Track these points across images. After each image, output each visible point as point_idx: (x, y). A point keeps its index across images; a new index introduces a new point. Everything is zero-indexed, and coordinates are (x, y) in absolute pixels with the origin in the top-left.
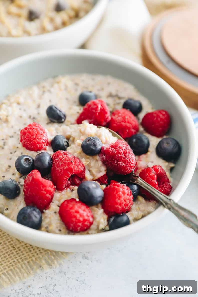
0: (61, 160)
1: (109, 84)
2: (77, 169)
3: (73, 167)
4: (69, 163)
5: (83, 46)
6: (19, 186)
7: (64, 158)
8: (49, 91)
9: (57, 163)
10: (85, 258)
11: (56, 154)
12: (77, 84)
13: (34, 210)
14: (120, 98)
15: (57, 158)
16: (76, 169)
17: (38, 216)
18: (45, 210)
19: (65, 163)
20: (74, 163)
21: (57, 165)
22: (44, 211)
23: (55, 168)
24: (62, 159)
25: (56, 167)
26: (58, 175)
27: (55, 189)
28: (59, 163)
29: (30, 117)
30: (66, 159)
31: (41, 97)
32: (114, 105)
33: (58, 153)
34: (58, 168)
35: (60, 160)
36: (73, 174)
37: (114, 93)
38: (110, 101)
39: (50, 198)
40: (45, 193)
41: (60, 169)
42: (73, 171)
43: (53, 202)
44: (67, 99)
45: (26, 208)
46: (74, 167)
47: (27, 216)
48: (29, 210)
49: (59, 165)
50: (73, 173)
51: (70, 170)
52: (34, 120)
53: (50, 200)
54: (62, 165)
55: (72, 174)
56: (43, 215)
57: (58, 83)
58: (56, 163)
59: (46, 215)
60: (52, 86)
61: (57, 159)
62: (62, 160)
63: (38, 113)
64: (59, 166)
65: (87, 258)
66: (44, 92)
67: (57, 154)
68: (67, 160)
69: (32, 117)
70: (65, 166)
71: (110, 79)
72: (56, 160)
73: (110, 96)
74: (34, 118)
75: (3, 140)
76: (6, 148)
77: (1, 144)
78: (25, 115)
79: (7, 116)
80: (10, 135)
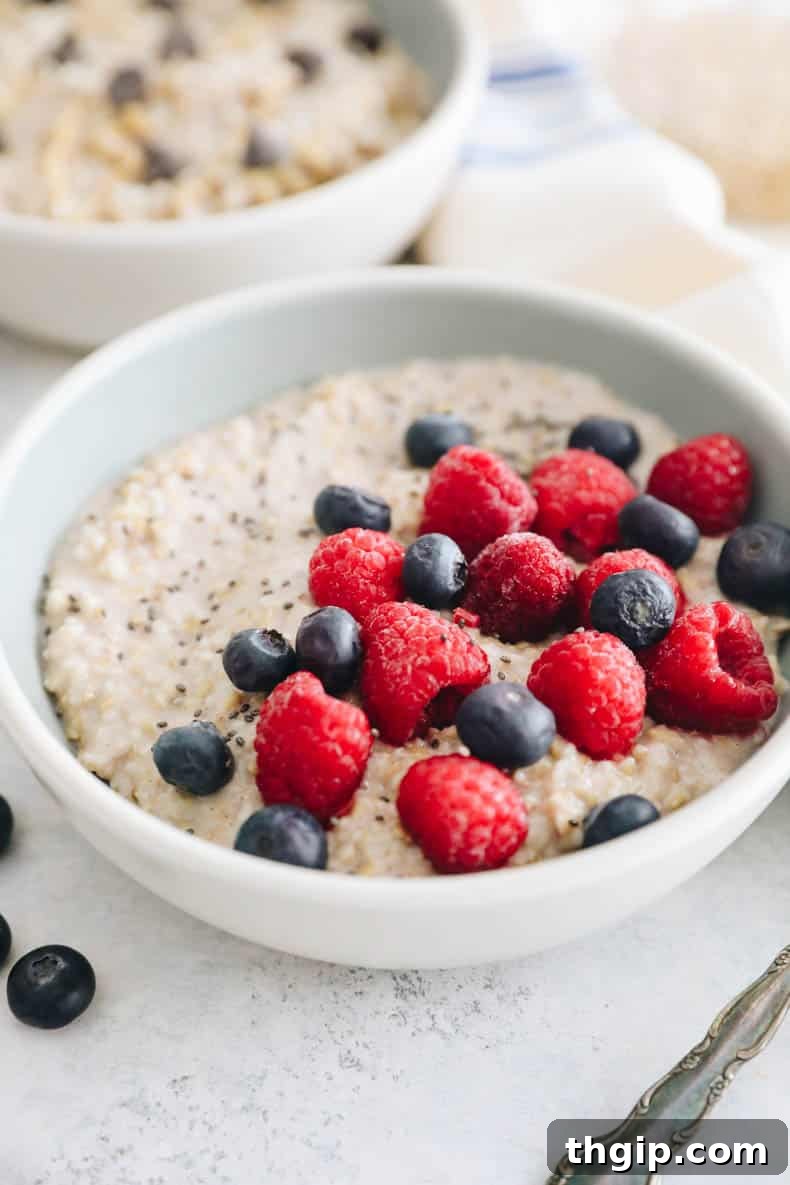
0: (402, 633)
1: (505, 384)
2: (463, 664)
3: (447, 660)
4: (431, 643)
5: (410, 255)
6: (232, 745)
7: (412, 628)
8: (295, 428)
9: (388, 644)
10: (348, 1064)
11: (380, 613)
12: (391, 399)
13: (298, 816)
14: (551, 427)
15: (384, 628)
16: (458, 666)
17: (314, 839)
18: (339, 817)
19: (418, 644)
20: (449, 644)
21: (388, 650)
22: (334, 820)
23: (382, 661)
24: (404, 631)
25: (384, 658)
26: (393, 686)
27: (372, 738)
28: (393, 644)
29: (234, 518)
30: (419, 629)
31: (264, 451)
32: (535, 451)
33: (389, 610)
34: (392, 663)
35: (397, 635)
36: (446, 685)
37: (529, 413)
38: (519, 442)
39: (354, 772)
40: (339, 751)
41: (400, 664)
42: (449, 673)
43: (365, 788)
44: (362, 451)
45: (268, 811)
46: (451, 658)
47: (273, 836)
48: (280, 817)
49: (395, 650)
50: (446, 682)
51: (438, 668)
52: (251, 526)
53: (356, 781)
54: (406, 653)
55: (442, 682)
56: (331, 837)
57: (323, 397)
58: (383, 644)
59: (342, 836)
60: (303, 409)
61: (386, 631)
62: (407, 632)
63: (263, 504)
64: (397, 654)
65: (357, 1065)
66: (275, 433)
67: (386, 614)
68: (424, 633)
69: (241, 519)
70: (419, 655)
71: (508, 367)
72: (383, 634)
73: (517, 423)
74: (248, 521)
75: (144, 601)
76: (161, 627)
77: (141, 617)
78: (214, 514)
79: (150, 521)
80: (170, 583)
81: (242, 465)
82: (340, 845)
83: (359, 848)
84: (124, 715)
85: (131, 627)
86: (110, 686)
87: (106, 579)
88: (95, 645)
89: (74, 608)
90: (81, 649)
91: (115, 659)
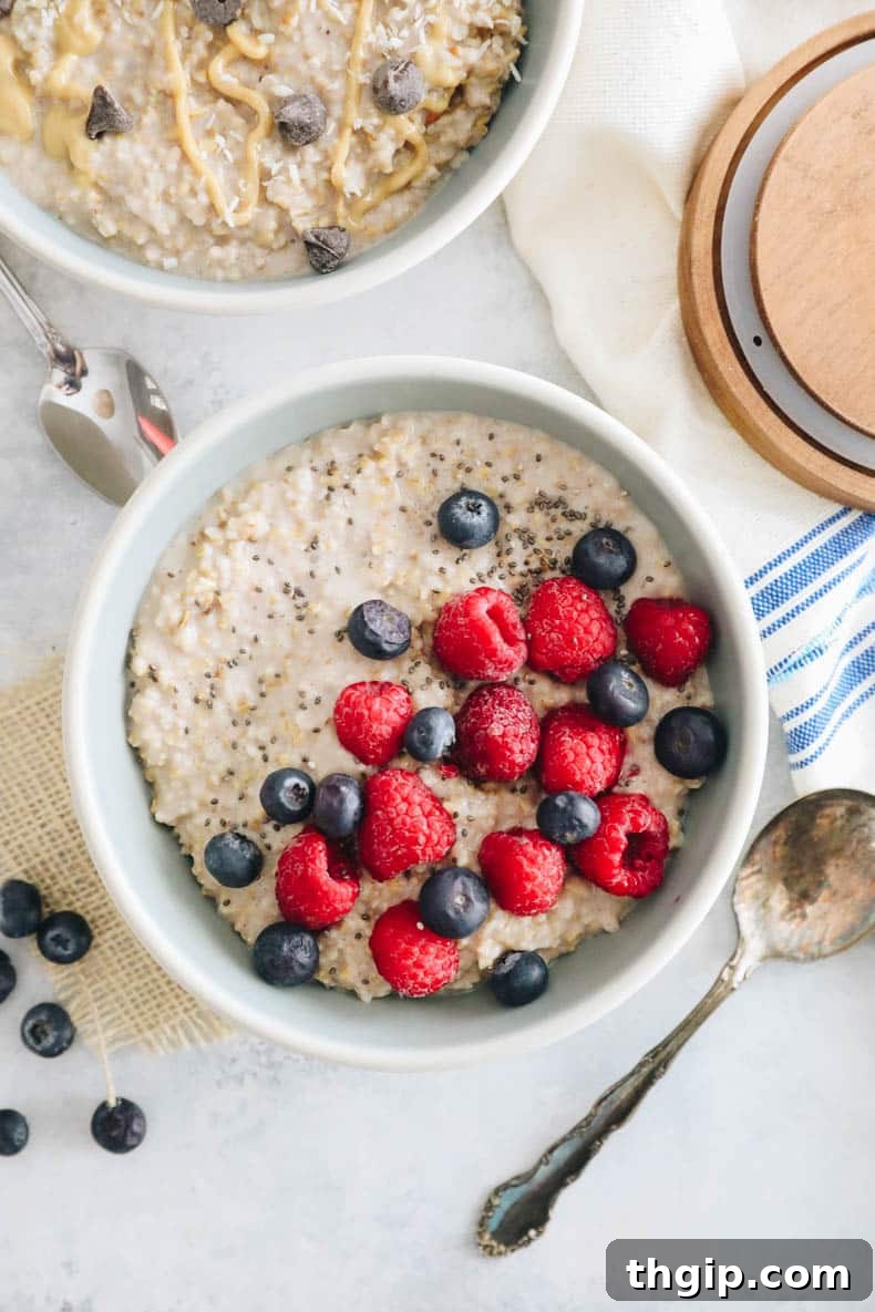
8: (348, 487)
29: (286, 589)
31: (319, 511)
60: (359, 468)
63: (312, 574)
69: (292, 590)
74: (298, 592)
75: (208, 676)
76: (219, 705)
77: (204, 695)
78: (271, 584)
79: (218, 593)
80: (229, 658)
81: (299, 524)
82: (327, 947)
83: (341, 952)
84: (186, 786)
85: (197, 701)
86: (178, 757)
87: (178, 649)
88: (167, 716)
89: (153, 676)
90: (156, 719)
91: (182, 732)
